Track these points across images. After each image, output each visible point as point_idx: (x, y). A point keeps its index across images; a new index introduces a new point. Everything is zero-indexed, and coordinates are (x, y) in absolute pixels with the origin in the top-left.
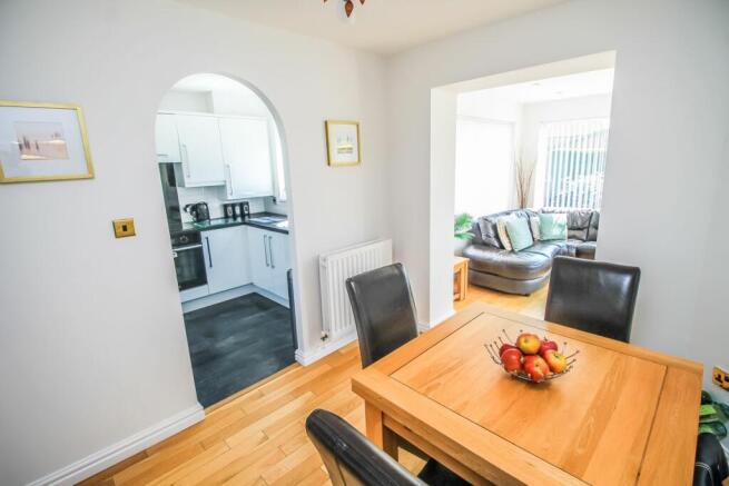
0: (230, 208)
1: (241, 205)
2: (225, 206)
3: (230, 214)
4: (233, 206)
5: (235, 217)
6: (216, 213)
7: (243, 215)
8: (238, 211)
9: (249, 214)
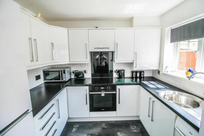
0: (134, 73)
1: (140, 72)
2: (133, 72)
3: (134, 76)
4: (136, 72)
5: (136, 78)
6: (128, 74)
7: (140, 77)
8: (138, 75)
9: (143, 77)
